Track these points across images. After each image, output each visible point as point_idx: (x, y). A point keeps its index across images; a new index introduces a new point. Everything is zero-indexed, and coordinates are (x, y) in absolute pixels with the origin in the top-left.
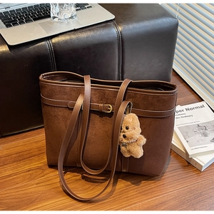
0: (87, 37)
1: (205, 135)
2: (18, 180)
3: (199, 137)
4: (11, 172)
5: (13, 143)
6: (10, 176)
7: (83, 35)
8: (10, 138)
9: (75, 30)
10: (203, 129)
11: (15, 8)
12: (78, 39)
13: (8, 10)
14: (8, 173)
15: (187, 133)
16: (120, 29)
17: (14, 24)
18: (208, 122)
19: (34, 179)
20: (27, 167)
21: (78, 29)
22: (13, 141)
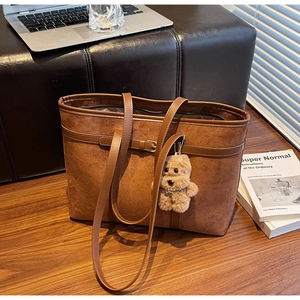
0: (137, 47)
1: (287, 193)
2: (39, 235)
3: (277, 194)
4: (29, 226)
5: (34, 188)
6: (27, 230)
7: (131, 44)
8: (29, 182)
9: (120, 37)
10: (284, 185)
11: (42, 11)
12: (124, 48)
13: (33, 13)
14: (25, 227)
15: (261, 188)
16: (180, 38)
17: (40, 29)
18: (293, 177)
19: (60, 235)
20: (51, 220)
21: (125, 36)
22: (33, 186)
